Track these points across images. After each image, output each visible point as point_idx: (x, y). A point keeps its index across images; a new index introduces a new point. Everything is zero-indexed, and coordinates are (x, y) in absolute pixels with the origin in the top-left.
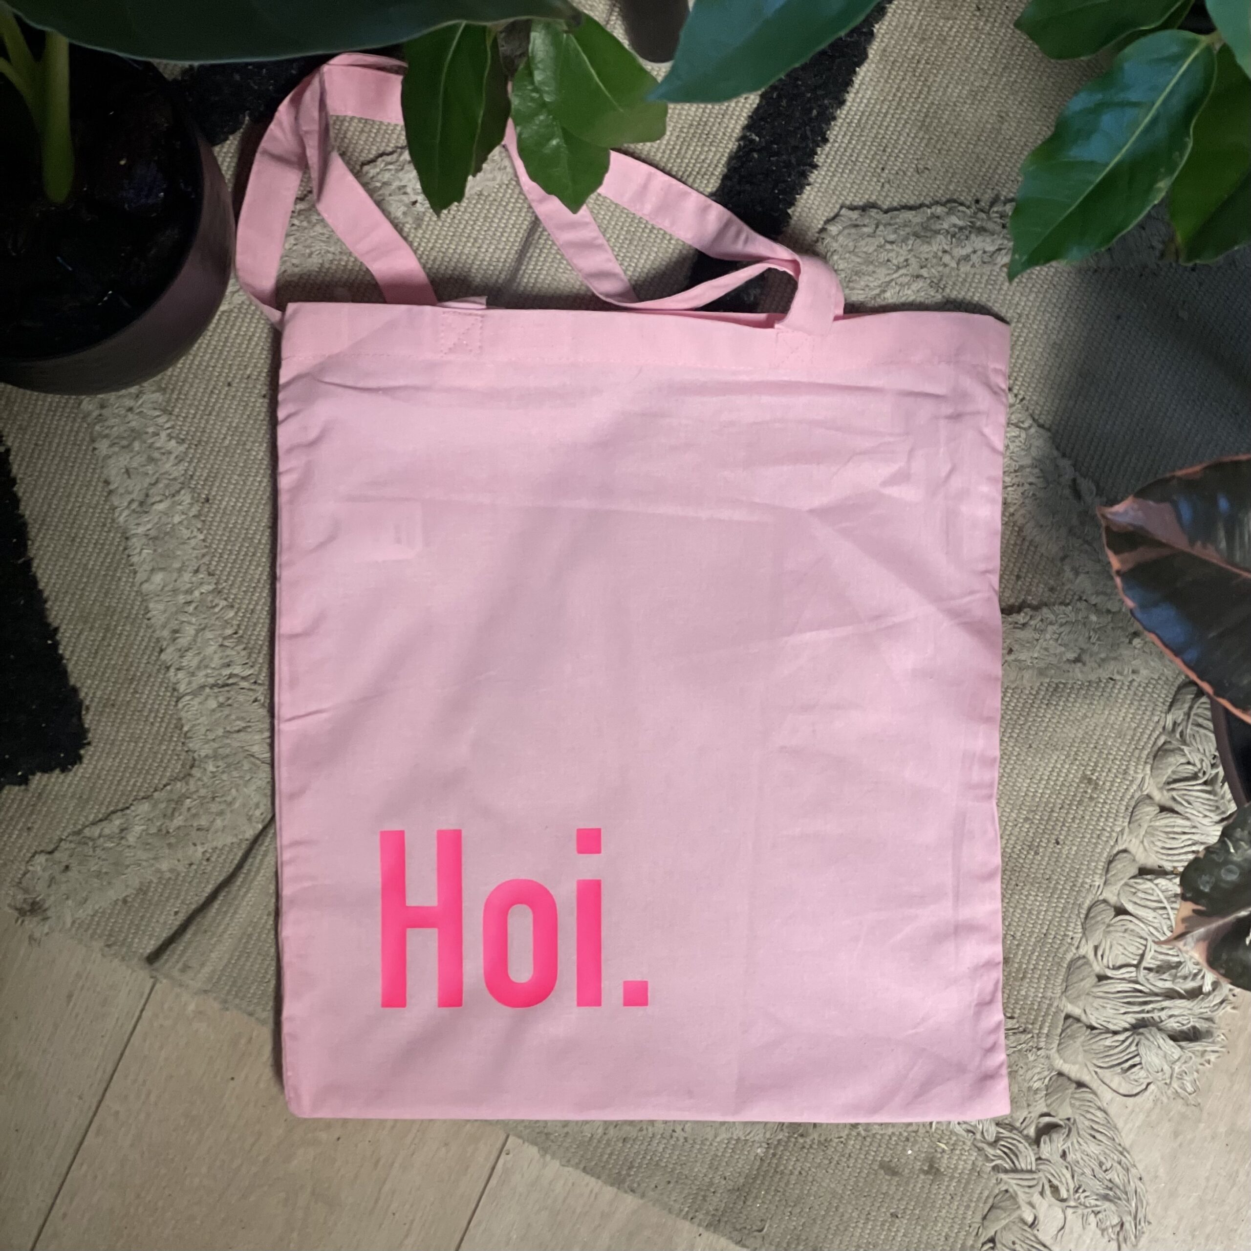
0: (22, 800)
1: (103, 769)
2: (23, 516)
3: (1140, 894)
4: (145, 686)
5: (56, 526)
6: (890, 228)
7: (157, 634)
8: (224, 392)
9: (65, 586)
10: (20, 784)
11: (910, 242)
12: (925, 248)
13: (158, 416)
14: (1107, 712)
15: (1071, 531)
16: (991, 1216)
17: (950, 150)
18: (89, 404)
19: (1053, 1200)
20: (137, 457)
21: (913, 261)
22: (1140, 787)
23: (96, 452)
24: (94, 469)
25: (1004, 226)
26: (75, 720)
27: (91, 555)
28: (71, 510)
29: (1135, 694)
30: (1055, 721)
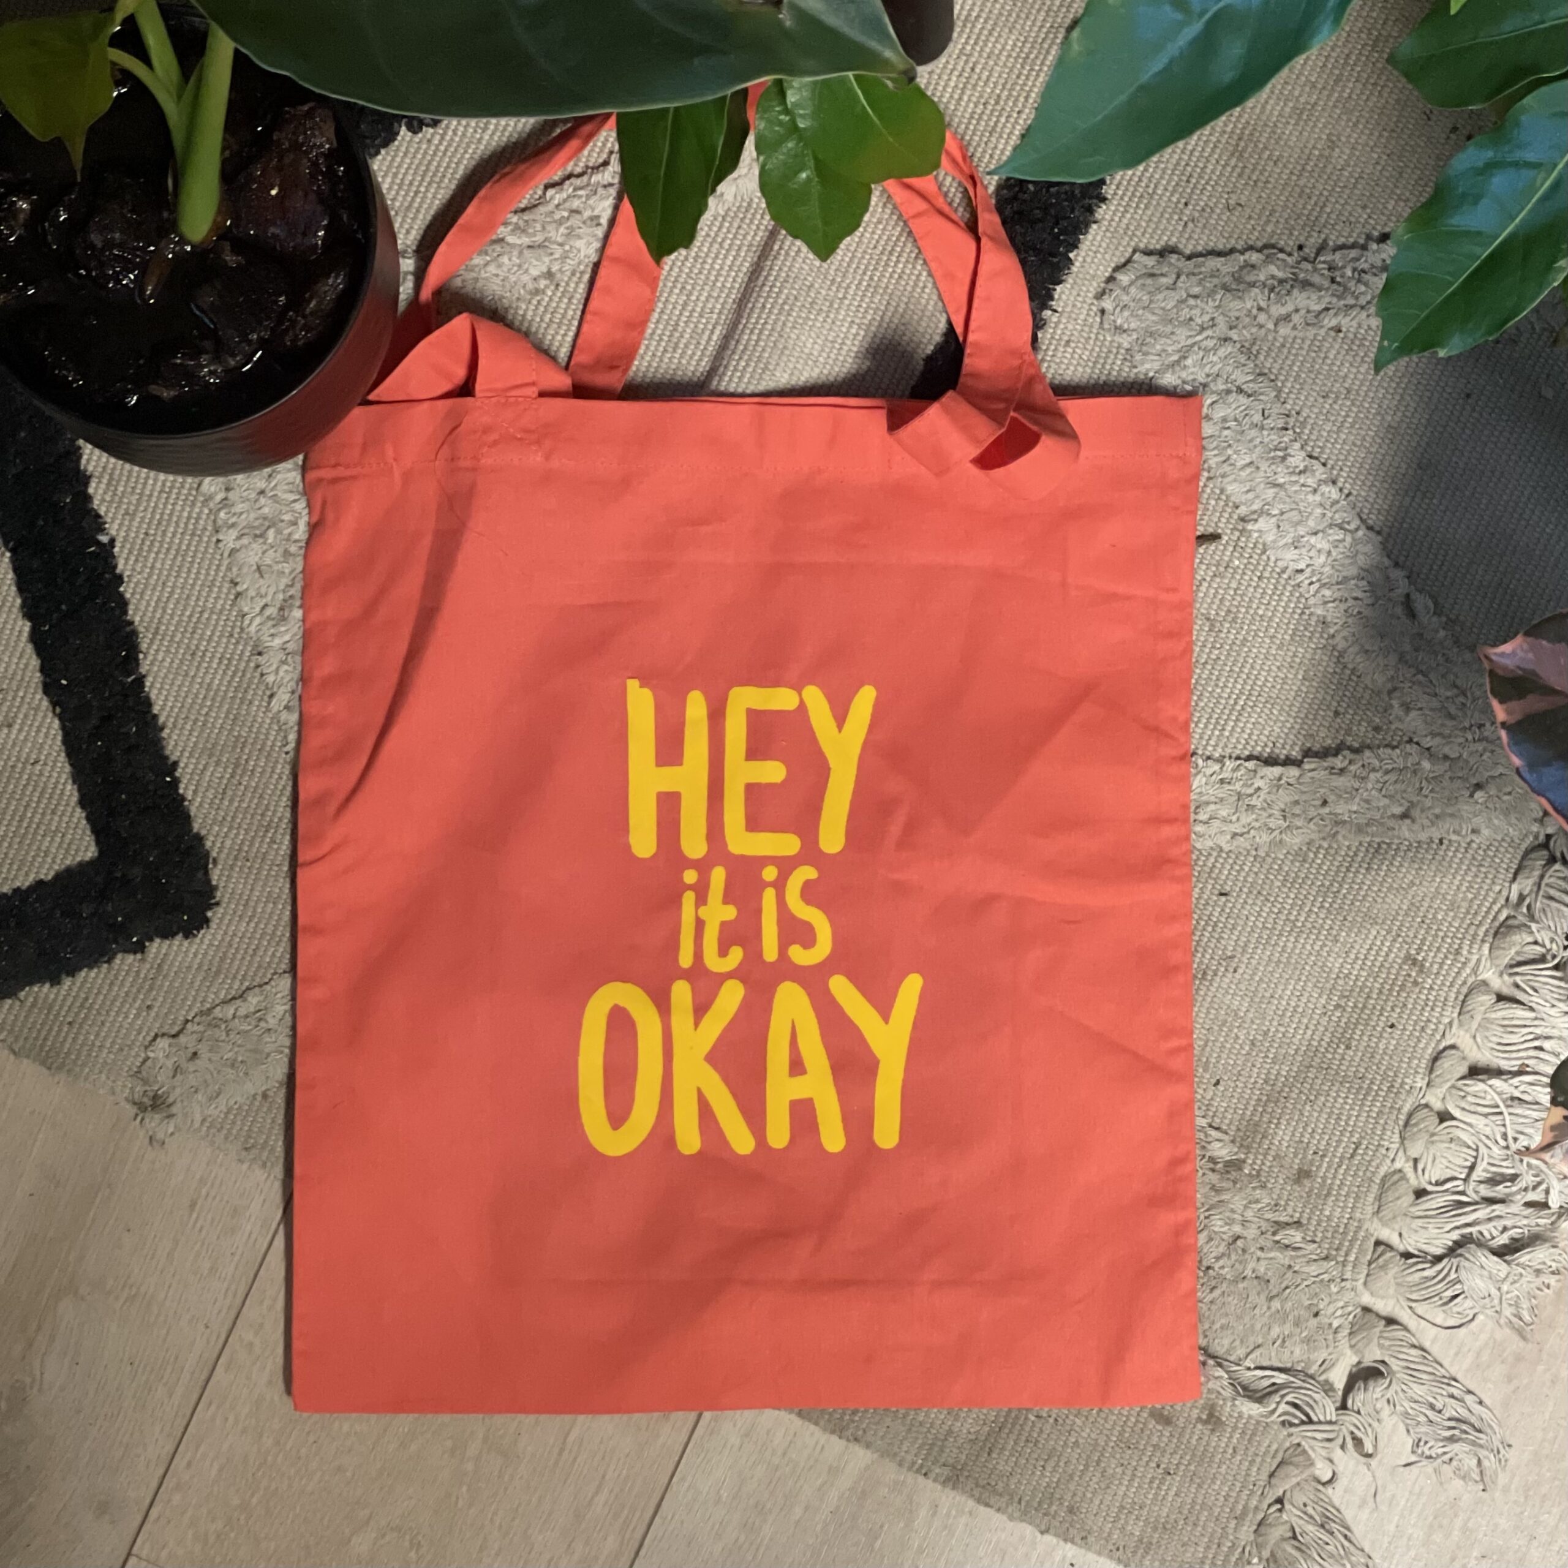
0: (138, 972)
1: (235, 935)
2: (131, 623)
3: (1470, 1099)
5: (173, 637)
6: (1194, 279)
9: (185, 710)
10: (135, 953)
11: (1218, 297)
12: (1236, 304)
13: (295, 501)
14: (1438, 880)
15: (1402, 659)
16: (1281, 1473)
17: (1267, 182)
18: (211, 485)
19: (1356, 1455)
20: (271, 552)
21: (1221, 320)
22: (1475, 971)
23: (221, 545)
24: (218, 566)
25: (1333, 280)
26: (200, 875)
27: (216, 672)
28: (190, 616)
29: (1474, 858)
30: (1375, 889)
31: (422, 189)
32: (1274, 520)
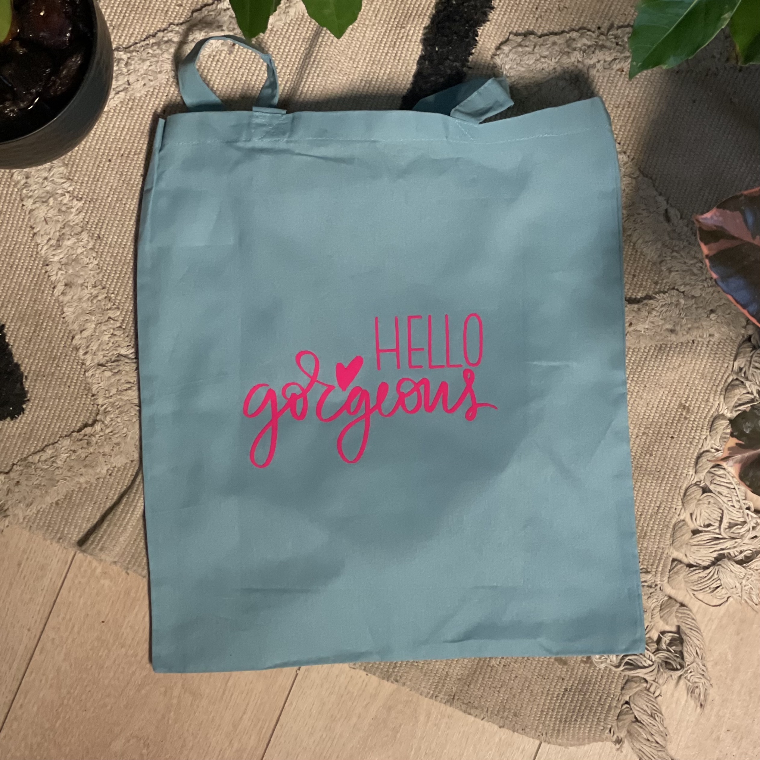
1: (38, 417)
3: (717, 478)
4: (63, 362)
6: (543, 48)
7: (70, 327)
8: (106, 166)
11: (557, 57)
12: (566, 60)
13: (64, 183)
14: (694, 362)
16: (628, 688)
18: (18, 175)
20: (51, 210)
22: (717, 410)
23: (24, 208)
24: (23, 219)
25: (617, 44)
26: (18, 385)
27: (24, 276)
28: (10, 246)
29: (712, 350)
30: (660, 369)
31: (127, 15)
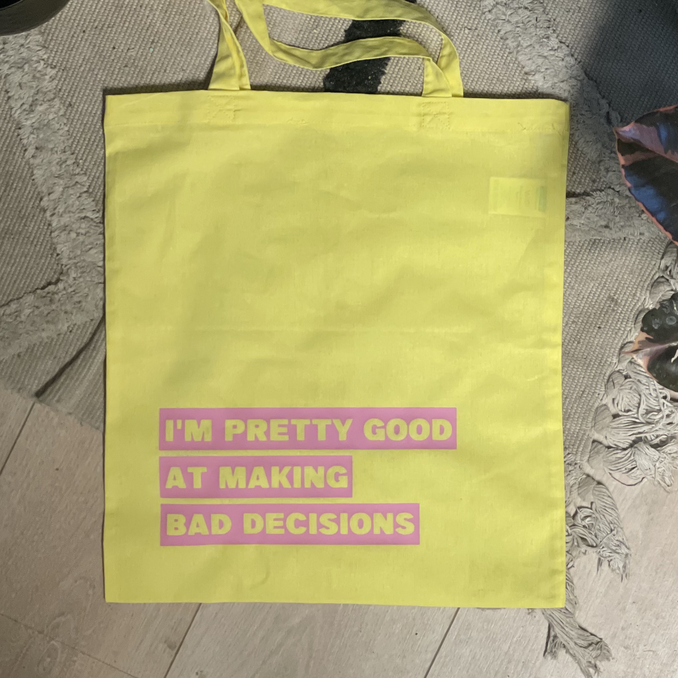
4: (31, 221)
7: (39, 189)
8: (80, 37)
13: (39, 50)
14: (624, 258)
15: (603, 145)
20: (26, 76)
22: (643, 304)
29: (641, 248)
30: (593, 262)
32: (542, 74)
